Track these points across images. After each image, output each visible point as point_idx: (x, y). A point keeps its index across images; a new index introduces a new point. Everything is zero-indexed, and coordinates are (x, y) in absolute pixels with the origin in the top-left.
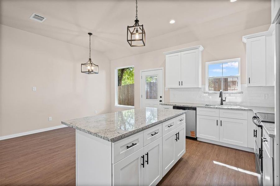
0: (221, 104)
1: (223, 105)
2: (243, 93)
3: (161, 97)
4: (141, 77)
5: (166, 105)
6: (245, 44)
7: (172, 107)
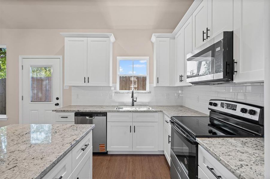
0: (132, 106)
1: (134, 106)
2: (151, 93)
3: (57, 99)
4: (21, 67)
5: (64, 111)
6: (153, 44)
7: (73, 114)
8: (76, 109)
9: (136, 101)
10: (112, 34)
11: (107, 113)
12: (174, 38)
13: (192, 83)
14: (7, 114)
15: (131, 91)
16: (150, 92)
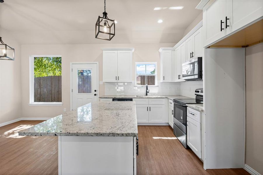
0: (146, 95)
3: (95, 91)
4: (71, 70)
5: (106, 98)
6: (160, 53)
7: (112, 99)
8: (114, 97)
9: (148, 92)
10: (134, 49)
11: (132, 99)
12: (175, 50)
13: (186, 80)
14: (62, 101)
15: (145, 86)
16: (158, 86)
